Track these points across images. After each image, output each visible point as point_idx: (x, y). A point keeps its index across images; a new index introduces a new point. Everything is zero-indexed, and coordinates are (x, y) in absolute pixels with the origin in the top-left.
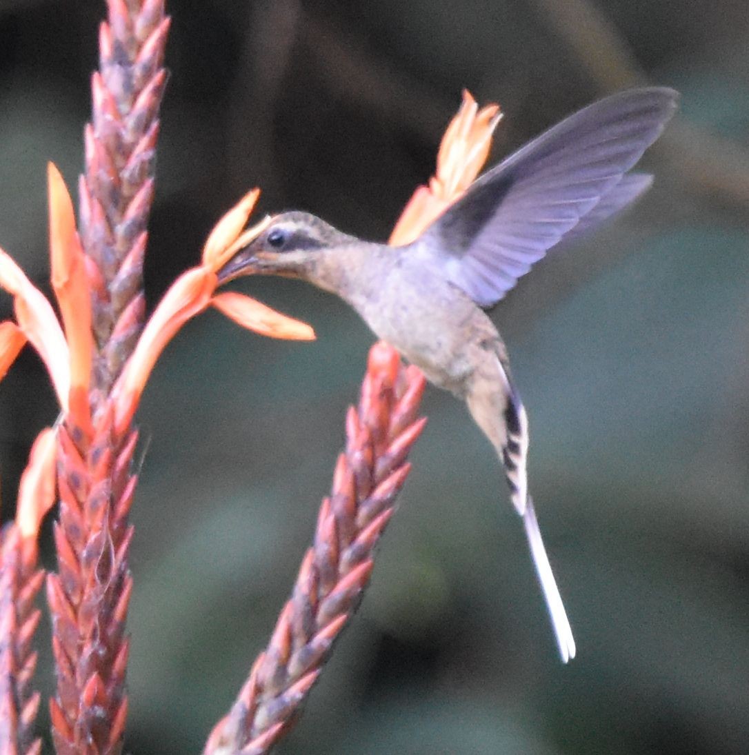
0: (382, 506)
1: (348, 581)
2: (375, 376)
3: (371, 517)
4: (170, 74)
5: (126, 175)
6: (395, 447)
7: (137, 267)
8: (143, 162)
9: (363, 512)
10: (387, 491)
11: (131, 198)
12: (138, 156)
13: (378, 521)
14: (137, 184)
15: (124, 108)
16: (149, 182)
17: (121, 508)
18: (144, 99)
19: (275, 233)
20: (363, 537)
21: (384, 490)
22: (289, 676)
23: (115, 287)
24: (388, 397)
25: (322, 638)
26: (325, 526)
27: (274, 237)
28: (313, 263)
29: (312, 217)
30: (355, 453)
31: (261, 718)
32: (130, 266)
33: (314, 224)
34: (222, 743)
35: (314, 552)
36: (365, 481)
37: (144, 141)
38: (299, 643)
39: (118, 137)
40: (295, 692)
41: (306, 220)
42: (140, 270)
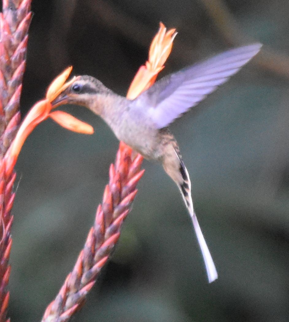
0: (124, 209)
1: (108, 242)
2: (122, 150)
3: (120, 213)
4: (33, 14)
5: (13, 59)
6: (131, 183)
7: (18, 100)
8: (21, 54)
9: (116, 211)
10: (126, 202)
11: (16, 69)
12: (19, 50)
13: (122, 216)
14: (18, 63)
15: (13, 29)
16: (23, 62)
17: (8, 208)
18: (22, 25)
19: (76, 85)
20: (115, 222)
21: (125, 202)
22: (81, 284)
23: (7, 109)
24: (128, 160)
25: (96, 267)
26: (99, 217)
27: (76, 87)
28: (92, 100)
29: (92, 78)
30: (113, 185)
31: (69, 302)
32: (14, 100)
33: (93, 81)
34: (51, 313)
35: (94, 228)
36: (117, 198)
37: (22, 44)
38: (86, 269)
39: (10, 42)
40: (84, 291)
41: (90, 79)
42: (19, 101)
